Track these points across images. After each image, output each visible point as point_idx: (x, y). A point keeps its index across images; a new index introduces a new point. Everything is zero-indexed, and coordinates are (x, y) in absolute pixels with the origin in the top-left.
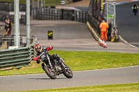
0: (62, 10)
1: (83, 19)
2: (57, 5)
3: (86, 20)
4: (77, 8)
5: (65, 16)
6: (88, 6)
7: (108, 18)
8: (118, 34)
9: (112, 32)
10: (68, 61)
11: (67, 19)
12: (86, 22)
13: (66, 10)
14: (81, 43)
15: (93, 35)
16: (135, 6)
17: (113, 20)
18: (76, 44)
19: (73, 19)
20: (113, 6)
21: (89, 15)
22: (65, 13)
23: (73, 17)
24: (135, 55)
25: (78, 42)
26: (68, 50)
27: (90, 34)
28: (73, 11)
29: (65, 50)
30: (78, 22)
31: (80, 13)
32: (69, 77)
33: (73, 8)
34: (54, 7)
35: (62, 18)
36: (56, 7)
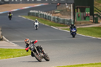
8: (2, 35)
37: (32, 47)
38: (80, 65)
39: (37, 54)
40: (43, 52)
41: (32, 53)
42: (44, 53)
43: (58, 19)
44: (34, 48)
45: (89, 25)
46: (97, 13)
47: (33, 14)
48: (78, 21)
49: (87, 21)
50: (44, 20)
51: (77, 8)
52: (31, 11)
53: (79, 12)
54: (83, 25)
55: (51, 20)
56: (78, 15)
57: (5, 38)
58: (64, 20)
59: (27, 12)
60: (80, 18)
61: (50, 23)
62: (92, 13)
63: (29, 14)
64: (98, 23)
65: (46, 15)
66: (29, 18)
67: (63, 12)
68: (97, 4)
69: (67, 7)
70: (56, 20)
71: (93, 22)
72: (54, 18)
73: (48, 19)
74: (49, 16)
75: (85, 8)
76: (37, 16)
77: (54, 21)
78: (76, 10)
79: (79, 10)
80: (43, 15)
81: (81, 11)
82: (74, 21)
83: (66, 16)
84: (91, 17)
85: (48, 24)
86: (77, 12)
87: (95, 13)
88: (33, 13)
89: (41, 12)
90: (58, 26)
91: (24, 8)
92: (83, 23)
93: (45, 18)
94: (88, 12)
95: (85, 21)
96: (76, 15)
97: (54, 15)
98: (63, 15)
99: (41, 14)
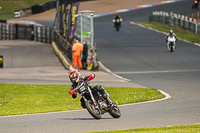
0: (17, 26)
1: (46, 38)
2: (9, 18)
3: (51, 39)
4: (39, 22)
5: (20, 35)
6: (53, 19)
7: (82, 37)
8: (97, 60)
9: (89, 57)
10: (25, 99)
11: (24, 39)
12: (51, 43)
13: (22, 26)
14: (44, 72)
15: (61, 61)
16: (117, 18)
17: (89, 39)
18: (37, 74)
19: (32, 38)
20: (89, 19)
21: (55, 33)
22: (20, 29)
23: (33, 35)
24: (122, 89)
25: (40, 72)
26: (25, 83)
27: (57, 60)
28: (32, 27)
29: (21, 83)
30: (39, 43)
31: (42, 30)
33: (32, 23)
34: (5, 22)
35: (16, 37)
36: (8, 22)
37: (83, 89)
39: (92, 103)
40: (106, 98)
41: (82, 100)
44: (87, 90)
47: (159, 19)
50: (181, 30)
52: (155, 13)
55: (194, 31)
57: (103, 67)
59: (147, 15)
61: (193, 36)
63: (152, 19)
65: (184, 22)
66: (150, 27)
73: (190, 29)
74: (190, 23)
76: (167, 23)
80: (180, 20)
85: (189, 39)
88: (159, 16)
89: (176, 16)
93: (183, 28)
99: (175, 19)
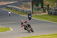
32: (33, 32)
38: (36, 36)
42: (31, 28)
43: (23, 10)
45: (41, 13)
46: (45, 7)
47: (9, 8)
48: (35, 12)
49: (40, 11)
51: (34, 4)
52: (8, 6)
53: (35, 6)
54: (37, 14)
55: (19, 11)
56: (35, 8)
58: (27, 11)
59: (6, 6)
60: (36, 10)
61: (19, 12)
62: (42, 7)
63: (7, 8)
64: (46, 12)
65: (16, 8)
67: (26, 6)
68: (45, 2)
69: (28, 3)
70: (22, 11)
71: (43, 12)
72: (21, 10)
74: (18, 9)
75: (38, 4)
76: (11, 9)
77: (21, 11)
78: (33, 5)
79: (35, 5)
80: (15, 8)
81: (36, 6)
82: (32, 11)
83: (28, 9)
84: (42, 9)
85: (18, 13)
86: (34, 6)
87: (44, 7)
89: (14, 7)
90: (23, 14)
91: (4, 4)
92: (37, 12)
93: (16, 10)
94: (40, 6)
95: (38, 11)
96: (34, 8)
97: (21, 8)
98: (26, 8)
99: (14, 8)
